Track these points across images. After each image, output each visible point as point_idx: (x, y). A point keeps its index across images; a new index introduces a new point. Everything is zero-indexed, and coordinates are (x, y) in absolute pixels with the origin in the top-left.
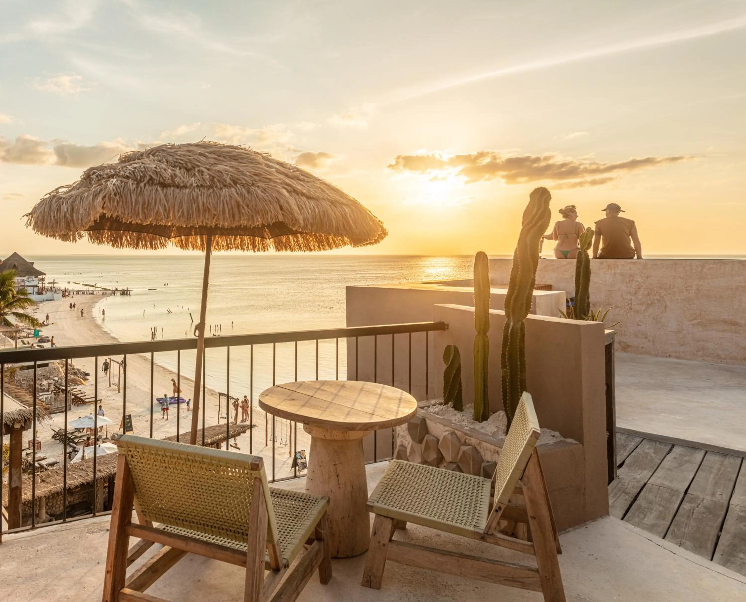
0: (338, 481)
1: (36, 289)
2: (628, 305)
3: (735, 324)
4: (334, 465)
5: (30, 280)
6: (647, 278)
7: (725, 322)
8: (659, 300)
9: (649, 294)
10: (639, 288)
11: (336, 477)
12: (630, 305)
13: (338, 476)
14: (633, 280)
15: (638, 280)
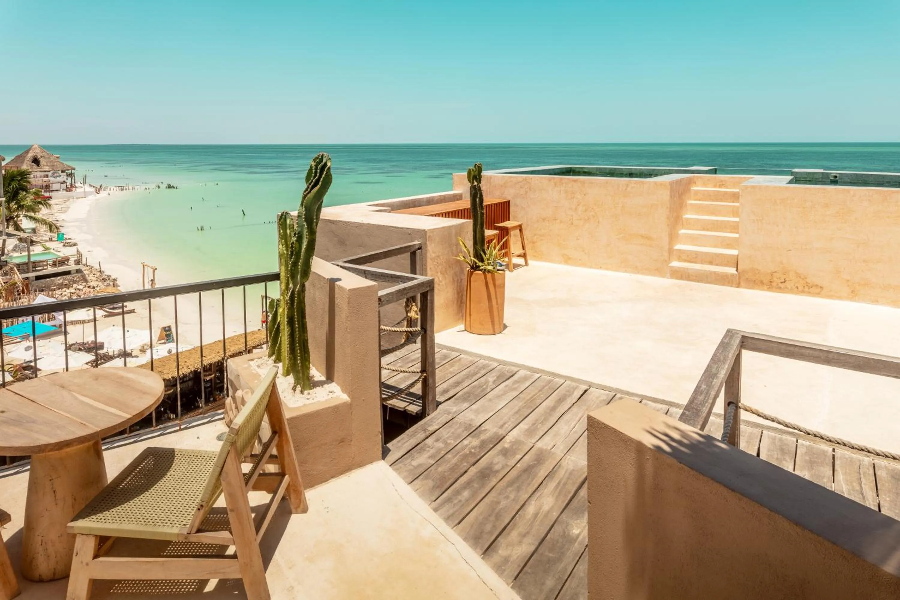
0: (55, 497)
1: (64, 186)
2: (570, 220)
3: (648, 238)
4: (50, 480)
5: (55, 175)
6: (585, 195)
7: (642, 236)
8: (594, 216)
9: (586, 210)
10: (578, 205)
11: (53, 493)
12: (571, 221)
13: (54, 492)
14: (574, 198)
15: (579, 197)
